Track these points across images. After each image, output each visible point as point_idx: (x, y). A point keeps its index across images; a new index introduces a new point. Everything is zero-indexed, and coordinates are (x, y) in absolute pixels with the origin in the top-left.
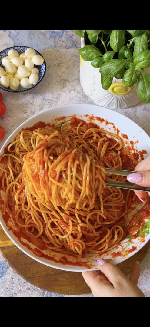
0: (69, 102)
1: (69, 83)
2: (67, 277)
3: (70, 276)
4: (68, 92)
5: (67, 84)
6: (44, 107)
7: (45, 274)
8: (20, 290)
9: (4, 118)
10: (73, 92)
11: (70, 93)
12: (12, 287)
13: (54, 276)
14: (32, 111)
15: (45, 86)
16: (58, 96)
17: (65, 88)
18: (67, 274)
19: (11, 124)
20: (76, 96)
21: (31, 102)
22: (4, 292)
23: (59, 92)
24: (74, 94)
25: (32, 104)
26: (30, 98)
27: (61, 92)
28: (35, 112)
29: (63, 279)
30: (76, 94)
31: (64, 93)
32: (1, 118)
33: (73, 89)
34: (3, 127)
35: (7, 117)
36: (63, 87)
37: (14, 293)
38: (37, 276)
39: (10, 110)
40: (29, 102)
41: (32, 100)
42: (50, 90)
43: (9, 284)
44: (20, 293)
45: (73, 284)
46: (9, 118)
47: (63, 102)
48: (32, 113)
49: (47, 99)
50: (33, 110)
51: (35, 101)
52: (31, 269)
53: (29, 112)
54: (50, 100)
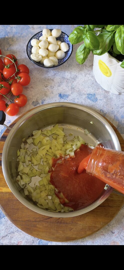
0: (83, 83)
1: (86, 67)
2: (44, 225)
3: (47, 225)
4: (84, 75)
5: (84, 68)
6: (62, 85)
7: (27, 220)
8: (17, 230)
9: (28, 88)
10: (88, 76)
11: (85, 76)
12: (11, 227)
13: (34, 223)
14: (51, 86)
15: (66, 66)
16: (75, 77)
17: (82, 71)
18: (45, 223)
19: (33, 94)
20: (90, 79)
21: (52, 78)
22: (4, 229)
23: (77, 73)
24: (89, 78)
25: (53, 80)
26: (52, 75)
27: (78, 74)
28: (53, 87)
29: (41, 227)
30: (90, 78)
31: (80, 75)
32: (26, 88)
33: (88, 73)
34: (26, 95)
35: (31, 87)
36: (81, 70)
37: (12, 231)
38: (20, 220)
39: (34, 82)
40: (51, 79)
41: (53, 77)
42: (69, 71)
43: (9, 223)
44: (17, 232)
45: (48, 232)
46: (32, 89)
47: (78, 83)
48: (51, 88)
49: (66, 78)
50: (53, 85)
51: (56, 78)
52: (16, 213)
53: (49, 86)
54: (67, 79)
